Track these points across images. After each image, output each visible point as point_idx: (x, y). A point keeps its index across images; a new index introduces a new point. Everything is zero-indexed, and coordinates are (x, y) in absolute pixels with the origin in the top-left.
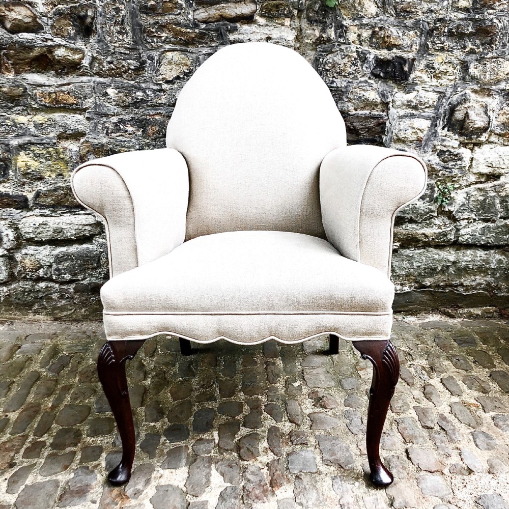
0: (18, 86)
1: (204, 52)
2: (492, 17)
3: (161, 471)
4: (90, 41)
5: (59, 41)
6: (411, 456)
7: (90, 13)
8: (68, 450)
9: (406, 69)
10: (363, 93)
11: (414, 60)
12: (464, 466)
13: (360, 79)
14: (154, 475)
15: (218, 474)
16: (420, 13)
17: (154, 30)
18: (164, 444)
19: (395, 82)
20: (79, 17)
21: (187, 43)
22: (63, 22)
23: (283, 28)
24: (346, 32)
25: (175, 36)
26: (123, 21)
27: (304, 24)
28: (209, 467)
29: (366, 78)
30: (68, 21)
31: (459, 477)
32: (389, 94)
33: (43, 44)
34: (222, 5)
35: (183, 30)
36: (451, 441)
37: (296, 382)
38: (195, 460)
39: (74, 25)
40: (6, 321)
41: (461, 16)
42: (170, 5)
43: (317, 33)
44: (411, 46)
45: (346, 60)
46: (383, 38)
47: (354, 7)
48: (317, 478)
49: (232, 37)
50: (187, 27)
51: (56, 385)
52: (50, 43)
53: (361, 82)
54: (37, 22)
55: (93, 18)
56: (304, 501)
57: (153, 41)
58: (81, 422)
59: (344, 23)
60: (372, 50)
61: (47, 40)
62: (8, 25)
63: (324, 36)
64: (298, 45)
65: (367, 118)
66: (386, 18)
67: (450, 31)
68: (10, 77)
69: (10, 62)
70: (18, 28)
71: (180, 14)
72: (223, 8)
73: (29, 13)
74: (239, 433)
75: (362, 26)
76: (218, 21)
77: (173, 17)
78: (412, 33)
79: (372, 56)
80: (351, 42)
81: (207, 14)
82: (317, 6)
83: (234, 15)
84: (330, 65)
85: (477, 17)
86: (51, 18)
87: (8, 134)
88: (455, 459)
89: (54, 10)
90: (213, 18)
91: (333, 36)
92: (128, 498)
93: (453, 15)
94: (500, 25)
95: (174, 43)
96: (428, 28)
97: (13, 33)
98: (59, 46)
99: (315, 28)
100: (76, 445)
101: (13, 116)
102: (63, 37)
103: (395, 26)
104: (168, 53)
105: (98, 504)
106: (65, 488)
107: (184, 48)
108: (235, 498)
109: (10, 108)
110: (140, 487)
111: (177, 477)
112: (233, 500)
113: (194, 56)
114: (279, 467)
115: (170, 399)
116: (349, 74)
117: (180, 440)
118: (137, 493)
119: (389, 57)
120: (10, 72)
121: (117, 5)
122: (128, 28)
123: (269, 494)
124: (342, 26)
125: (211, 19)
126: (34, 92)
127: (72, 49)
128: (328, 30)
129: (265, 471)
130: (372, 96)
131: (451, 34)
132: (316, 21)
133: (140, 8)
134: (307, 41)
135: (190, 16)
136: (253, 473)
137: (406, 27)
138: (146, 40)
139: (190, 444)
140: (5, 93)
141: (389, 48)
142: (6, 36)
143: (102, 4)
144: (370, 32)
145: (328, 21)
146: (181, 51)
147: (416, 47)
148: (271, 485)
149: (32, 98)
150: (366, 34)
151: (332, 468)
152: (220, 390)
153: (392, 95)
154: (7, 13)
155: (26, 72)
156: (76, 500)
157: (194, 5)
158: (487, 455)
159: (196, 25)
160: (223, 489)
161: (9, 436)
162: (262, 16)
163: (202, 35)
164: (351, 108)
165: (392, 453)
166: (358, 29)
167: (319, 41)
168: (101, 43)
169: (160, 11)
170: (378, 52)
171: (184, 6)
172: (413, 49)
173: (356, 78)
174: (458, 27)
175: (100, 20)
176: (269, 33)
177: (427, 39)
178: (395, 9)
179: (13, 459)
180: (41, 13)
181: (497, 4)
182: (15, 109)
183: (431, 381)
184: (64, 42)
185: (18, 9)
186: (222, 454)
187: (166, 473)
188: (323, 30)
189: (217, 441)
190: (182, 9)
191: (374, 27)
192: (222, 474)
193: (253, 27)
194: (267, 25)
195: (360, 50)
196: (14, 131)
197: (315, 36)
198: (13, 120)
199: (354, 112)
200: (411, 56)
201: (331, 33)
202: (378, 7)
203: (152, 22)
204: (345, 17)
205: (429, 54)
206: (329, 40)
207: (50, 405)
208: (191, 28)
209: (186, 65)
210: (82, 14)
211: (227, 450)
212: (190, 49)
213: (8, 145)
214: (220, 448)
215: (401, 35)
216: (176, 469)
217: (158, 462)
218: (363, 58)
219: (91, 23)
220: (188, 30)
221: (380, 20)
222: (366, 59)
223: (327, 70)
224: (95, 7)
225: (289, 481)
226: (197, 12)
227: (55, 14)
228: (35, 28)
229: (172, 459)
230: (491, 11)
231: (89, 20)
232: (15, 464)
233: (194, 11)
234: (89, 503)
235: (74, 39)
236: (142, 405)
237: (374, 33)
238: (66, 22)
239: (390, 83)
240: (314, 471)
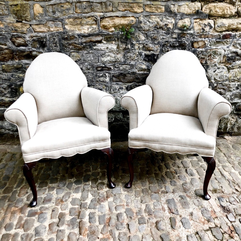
0: (20, 64)
1: (85, 53)
2: (184, 40)
3: (73, 194)
4: (45, 49)
5: (34, 49)
6: (150, 188)
7: (44, 40)
8: (44, 188)
9: (155, 58)
10: (141, 66)
11: (158, 55)
12: (166, 191)
13: (140, 61)
14: (71, 195)
15: (91, 194)
16: (160, 39)
17: (67, 45)
18: (74, 186)
19: (152, 62)
20: (41, 41)
21: (79, 50)
22: (35, 43)
23: (112, 44)
24: (134, 46)
25: (75, 47)
26: (56, 42)
27: (120, 43)
28: (88, 192)
29: (142, 61)
30: (37, 43)
31: (163, 194)
32: (150, 66)
33: (28, 50)
34: (91, 37)
35: (77, 45)
36: (164, 183)
37: (117, 165)
38: (84, 191)
39: (39, 44)
40: (17, 144)
41: (174, 40)
42: (72, 37)
43: (124, 46)
44: (157, 50)
45: (134, 55)
46: (147, 48)
47: (137, 38)
48: (121, 195)
49: (94, 48)
50: (79, 44)
51: (37, 167)
52: (31, 50)
53: (140, 62)
54: (26, 43)
55: (46, 42)
56: (116, 202)
57: (67, 49)
58: (47, 179)
59: (133, 43)
60: (143, 52)
61: (30, 49)
62: (16, 45)
63: (127, 47)
64: (118, 50)
65: (143, 74)
66: (148, 41)
67: (170, 45)
68: (17, 61)
69: (17, 56)
70: (20, 45)
71: (76, 40)
72: (91, 38)
73: (23, 40)
74: (98, 182)
75: (139, 44)
76: (89, 42)
77: (74, 41)
78: (157, 46)
79: (143, 54)
80: (136, 49)
81: (85, 40)
82: (124, 37)
83: (95, 40)
84: (129, 57)
85: (179, 40)
86: (31, 42)
87: (16, 80)
88: (163, 189)
89: (32, 39)
90: (88, 41)
91: (130, 47)
92: (63, 202)
93: (171, 40)
94: (187, 43)
95: (75, 50)
96: (163, 44)
97: (18, 47)
98: (34, 51)
99: (123, 44)
100: (46, 186)
101: (18, 74)
102: (35, 48)
103: (151, 43)
104: (72, 53)
105: (55, 204)
106: (44, 199)
107: (78, 51)
108: (96, 201)
109: (17, 72)
110: (67, 199)
111: (78, 196)
112: (95, 202)
113: (81, 54)
114: (110, 192)
115: (76, 172)
116: (136, 60)
117: (79, 184)
118: (66, 200)
119: (149, 54)
120: (17, 60)
121: (54, 37)
122: (58, 45)
123: (106, 200)
124: (133, 44)
125: (87, 42)
126: (25, 66)
127: (38, 52)
128: (128, 45)
129: (105, 193)
130: (144, 67)
131: (170, 46)
132: (124, 42)
133: (62, 38)
134: (121, 49)
135: (80, 41)
136: (101, 194)
137: (155, 44)
138: (64, 49)
139: (82, 186)
140: (15, 67)
141: (150, 51)
142: (15, 48)
143: (49, 37)
144: (143, 46)
145: (128, 43)
146: (77, 52)
147: (159, 51)
148: (107, 198)
149: (25, 68)
150: (141, 46)
151: (126, 192)
152: (92, 168)
153: (151, 66)
154: (16, 40)
155: (22, 59)
156: (48, 202)
157: (81, 37)
158: (173, 187)
159: (82, 44)
160: (92, 199)
161: (24, 184)
162: (105, 40)
163: (84, 47)
164: (137, 71)
165: (145, 188)
166: (138, 45)
167: (125, 49)
168: (49, 50)
169: (69, 39)
170: (146, 52)
171: (78, 37)
172: (158, 51)
173: (138, 61)
174: (173, 44)
175: (48, 42)
176: (107, 46)
177: (162, 48)
178: (151, 38)
179: (27, 191)
180: (28, 40)
181: (186, 36)
182: (19, 72)
183: (162, 164)
184: (36, 50)
185: (19, 39)
186: (92, 188)
187: (75, 194)
188: (126, 45)
189: (91, 185)
190: (77, 38)
191: (144, 44)
192: (92, 195)
193: (102, 44)
194: (106, 44)
195: (139, 52)
196: (19, 80)
197: (123, 47)
198: (18, 76)
199: (138, 72)
200: (157, 53)
201: (129, 46)
202: (145, 37)
203: (66, 43)
204: (134, 41)
205: (163, 53)
206: (128, 48)
207: (36, 174)
208: (80, 45)
209: (79, 57)
210: (42, 40)
211: (94, 187)
212: (80, 51)
213: (16, 84)
214: (92, 187)
215: (153, 46)
216: (78, 193)
217: (72, 191)
218: (140, 54)
219: (45, 44)
220: (79, 46)
221: (146, 42)
222: (141, 55)
223: (128, 59)
224: (46, 38)
225: (112, 196)
226: (82, 39)
227: (32, 40)
228: (25, 45)
229: (76, 190)
230: (184, 39)
231: (44, 42)
232: (28, 192)
233: (81, 39)
234: (52, 203)
235: (39, 48)
236: (67, 173)
237: (144, 46)
238: (36, 43)
239: (151, 62)
240: (120, 193)
